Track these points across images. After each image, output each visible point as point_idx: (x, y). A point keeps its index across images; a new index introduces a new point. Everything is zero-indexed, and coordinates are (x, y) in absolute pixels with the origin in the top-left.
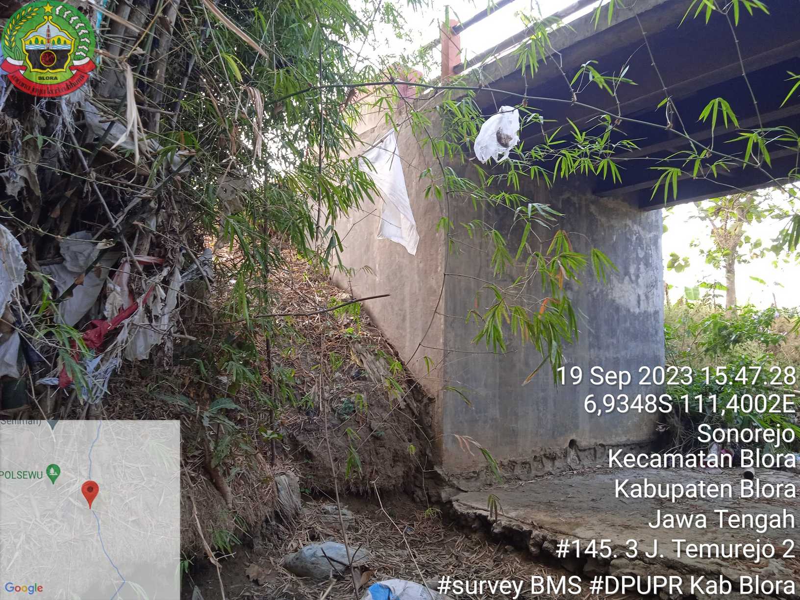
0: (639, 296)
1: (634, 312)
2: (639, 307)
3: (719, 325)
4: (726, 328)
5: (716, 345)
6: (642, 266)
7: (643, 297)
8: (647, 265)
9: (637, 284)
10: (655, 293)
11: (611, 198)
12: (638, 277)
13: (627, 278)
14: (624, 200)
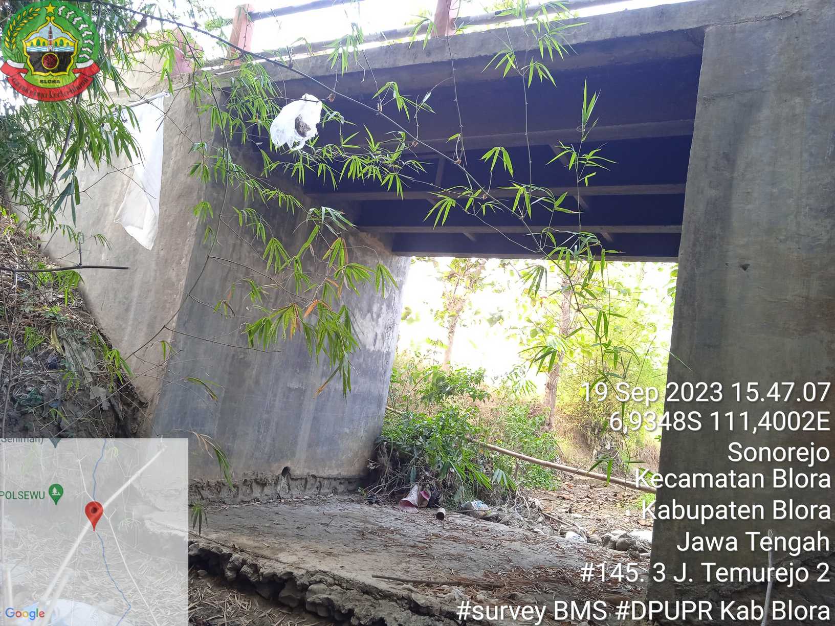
0: (376, 335)
1: (369, 350)
2: (374, 345)
3: (438, 376)
4: (443, 379)
5: (432, 394)
6: (384, 307)
7: (379, 337)
8: (389, 306)
9: (377, 322)
10: (391, 335)
11: (370, 235)
12: (379, 316)
13: (369, 315)
14: (380, 240)
